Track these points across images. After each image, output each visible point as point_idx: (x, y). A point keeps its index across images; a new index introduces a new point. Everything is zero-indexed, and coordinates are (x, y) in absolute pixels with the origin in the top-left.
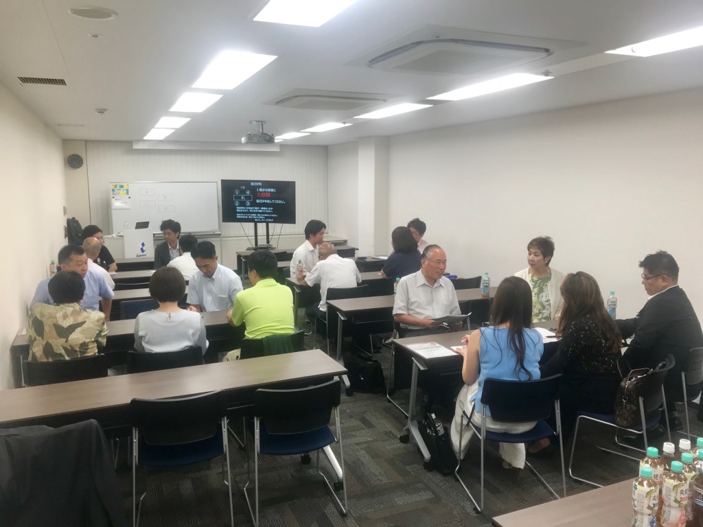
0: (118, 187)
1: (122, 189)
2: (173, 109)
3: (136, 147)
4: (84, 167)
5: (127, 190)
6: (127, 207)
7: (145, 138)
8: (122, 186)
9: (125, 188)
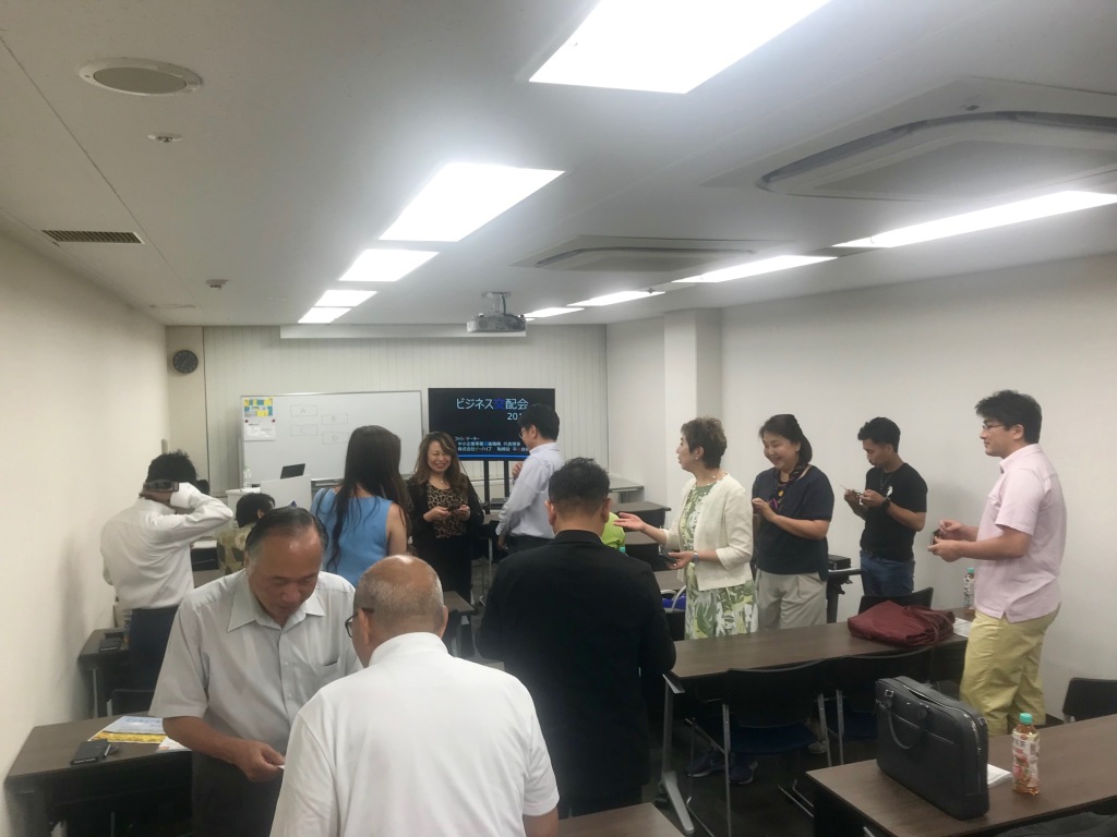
0: (255, 405)
1: (261, 406)
2: (345, 277)
3: (285, 335)
4: (199, 371)
5: (270, 408)
6: (267, 436)
7: (300, 322)
8: (261, 402)
9: (267, 404)
